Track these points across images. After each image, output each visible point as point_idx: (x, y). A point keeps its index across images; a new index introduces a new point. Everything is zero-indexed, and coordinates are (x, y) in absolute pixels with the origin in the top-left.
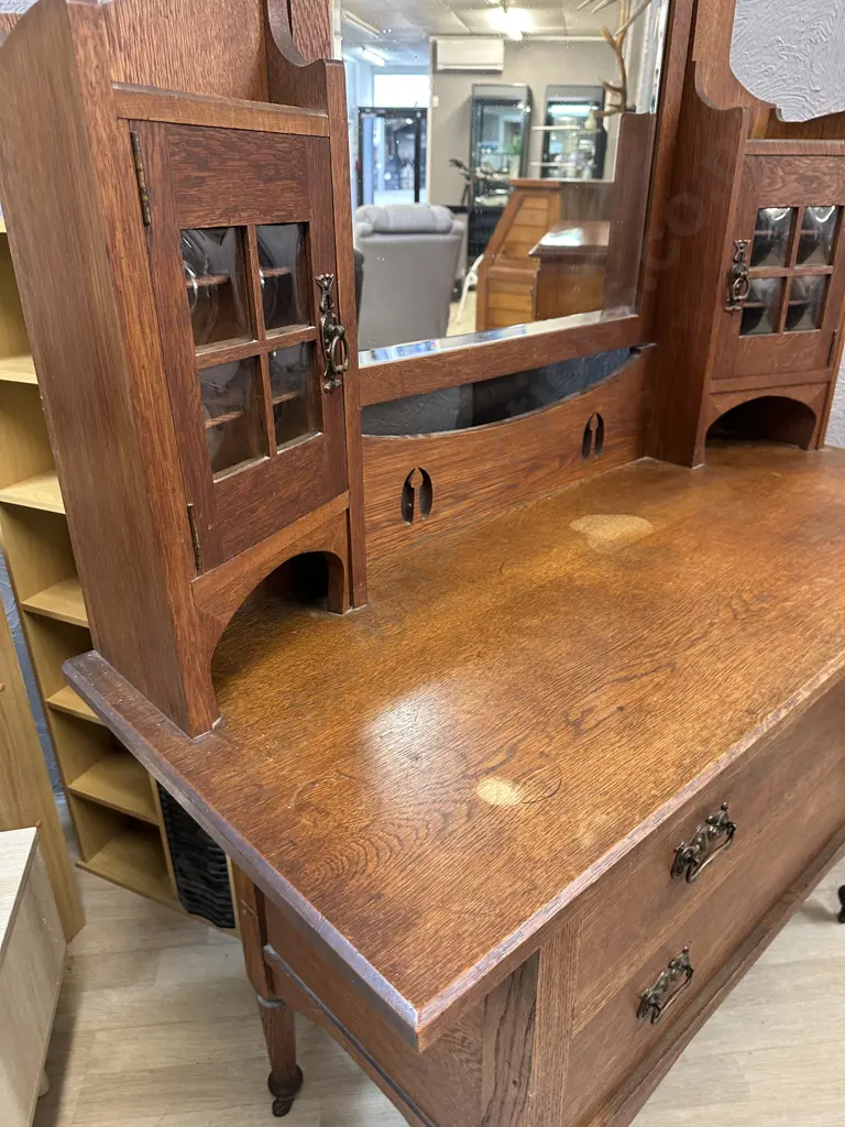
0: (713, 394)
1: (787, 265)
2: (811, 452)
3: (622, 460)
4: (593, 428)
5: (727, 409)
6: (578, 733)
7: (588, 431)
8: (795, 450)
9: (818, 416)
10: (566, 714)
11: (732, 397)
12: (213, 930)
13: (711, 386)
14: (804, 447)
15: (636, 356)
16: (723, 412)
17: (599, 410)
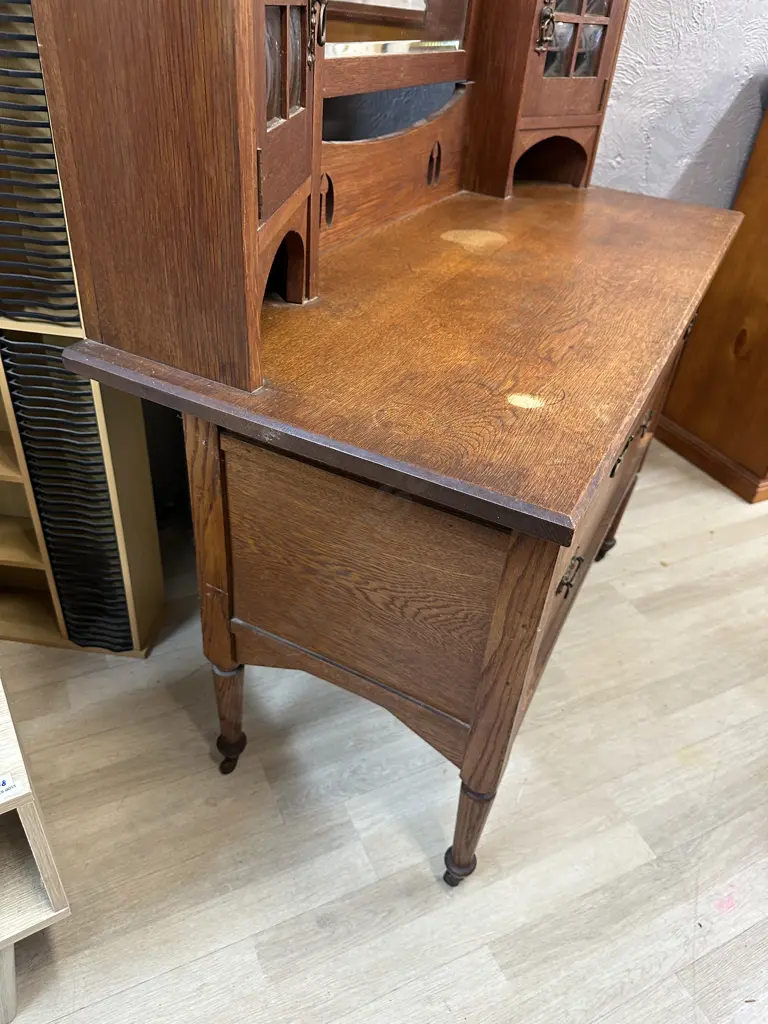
0: (521, 130)
1: (579, 13)
2: (581, 189)
3: (450, 191)
4: (435, 156)
5: (530, 146)
6: (554, 364)
7: (431, 159)
8: (570, 187)
9: (589, 158)
10: (536, 354)
11: (534, 134)
12: (110, 657)
13: (522, 122)
14: (576, 185)
15: (462, 91)
16: (527, 148)
17: (440, 138)
